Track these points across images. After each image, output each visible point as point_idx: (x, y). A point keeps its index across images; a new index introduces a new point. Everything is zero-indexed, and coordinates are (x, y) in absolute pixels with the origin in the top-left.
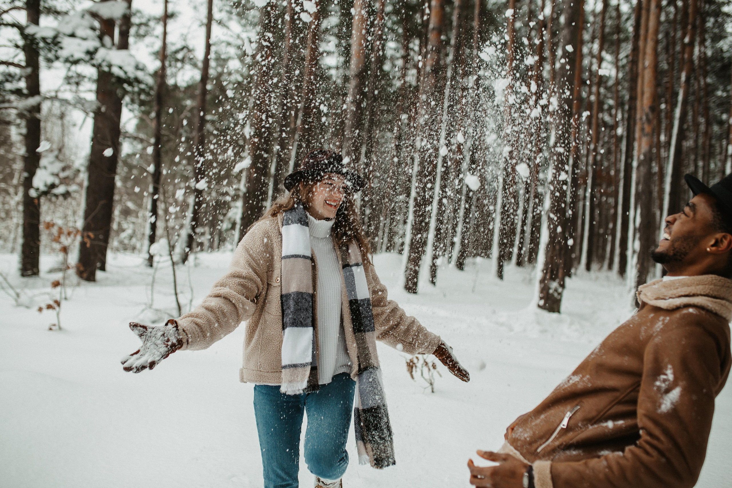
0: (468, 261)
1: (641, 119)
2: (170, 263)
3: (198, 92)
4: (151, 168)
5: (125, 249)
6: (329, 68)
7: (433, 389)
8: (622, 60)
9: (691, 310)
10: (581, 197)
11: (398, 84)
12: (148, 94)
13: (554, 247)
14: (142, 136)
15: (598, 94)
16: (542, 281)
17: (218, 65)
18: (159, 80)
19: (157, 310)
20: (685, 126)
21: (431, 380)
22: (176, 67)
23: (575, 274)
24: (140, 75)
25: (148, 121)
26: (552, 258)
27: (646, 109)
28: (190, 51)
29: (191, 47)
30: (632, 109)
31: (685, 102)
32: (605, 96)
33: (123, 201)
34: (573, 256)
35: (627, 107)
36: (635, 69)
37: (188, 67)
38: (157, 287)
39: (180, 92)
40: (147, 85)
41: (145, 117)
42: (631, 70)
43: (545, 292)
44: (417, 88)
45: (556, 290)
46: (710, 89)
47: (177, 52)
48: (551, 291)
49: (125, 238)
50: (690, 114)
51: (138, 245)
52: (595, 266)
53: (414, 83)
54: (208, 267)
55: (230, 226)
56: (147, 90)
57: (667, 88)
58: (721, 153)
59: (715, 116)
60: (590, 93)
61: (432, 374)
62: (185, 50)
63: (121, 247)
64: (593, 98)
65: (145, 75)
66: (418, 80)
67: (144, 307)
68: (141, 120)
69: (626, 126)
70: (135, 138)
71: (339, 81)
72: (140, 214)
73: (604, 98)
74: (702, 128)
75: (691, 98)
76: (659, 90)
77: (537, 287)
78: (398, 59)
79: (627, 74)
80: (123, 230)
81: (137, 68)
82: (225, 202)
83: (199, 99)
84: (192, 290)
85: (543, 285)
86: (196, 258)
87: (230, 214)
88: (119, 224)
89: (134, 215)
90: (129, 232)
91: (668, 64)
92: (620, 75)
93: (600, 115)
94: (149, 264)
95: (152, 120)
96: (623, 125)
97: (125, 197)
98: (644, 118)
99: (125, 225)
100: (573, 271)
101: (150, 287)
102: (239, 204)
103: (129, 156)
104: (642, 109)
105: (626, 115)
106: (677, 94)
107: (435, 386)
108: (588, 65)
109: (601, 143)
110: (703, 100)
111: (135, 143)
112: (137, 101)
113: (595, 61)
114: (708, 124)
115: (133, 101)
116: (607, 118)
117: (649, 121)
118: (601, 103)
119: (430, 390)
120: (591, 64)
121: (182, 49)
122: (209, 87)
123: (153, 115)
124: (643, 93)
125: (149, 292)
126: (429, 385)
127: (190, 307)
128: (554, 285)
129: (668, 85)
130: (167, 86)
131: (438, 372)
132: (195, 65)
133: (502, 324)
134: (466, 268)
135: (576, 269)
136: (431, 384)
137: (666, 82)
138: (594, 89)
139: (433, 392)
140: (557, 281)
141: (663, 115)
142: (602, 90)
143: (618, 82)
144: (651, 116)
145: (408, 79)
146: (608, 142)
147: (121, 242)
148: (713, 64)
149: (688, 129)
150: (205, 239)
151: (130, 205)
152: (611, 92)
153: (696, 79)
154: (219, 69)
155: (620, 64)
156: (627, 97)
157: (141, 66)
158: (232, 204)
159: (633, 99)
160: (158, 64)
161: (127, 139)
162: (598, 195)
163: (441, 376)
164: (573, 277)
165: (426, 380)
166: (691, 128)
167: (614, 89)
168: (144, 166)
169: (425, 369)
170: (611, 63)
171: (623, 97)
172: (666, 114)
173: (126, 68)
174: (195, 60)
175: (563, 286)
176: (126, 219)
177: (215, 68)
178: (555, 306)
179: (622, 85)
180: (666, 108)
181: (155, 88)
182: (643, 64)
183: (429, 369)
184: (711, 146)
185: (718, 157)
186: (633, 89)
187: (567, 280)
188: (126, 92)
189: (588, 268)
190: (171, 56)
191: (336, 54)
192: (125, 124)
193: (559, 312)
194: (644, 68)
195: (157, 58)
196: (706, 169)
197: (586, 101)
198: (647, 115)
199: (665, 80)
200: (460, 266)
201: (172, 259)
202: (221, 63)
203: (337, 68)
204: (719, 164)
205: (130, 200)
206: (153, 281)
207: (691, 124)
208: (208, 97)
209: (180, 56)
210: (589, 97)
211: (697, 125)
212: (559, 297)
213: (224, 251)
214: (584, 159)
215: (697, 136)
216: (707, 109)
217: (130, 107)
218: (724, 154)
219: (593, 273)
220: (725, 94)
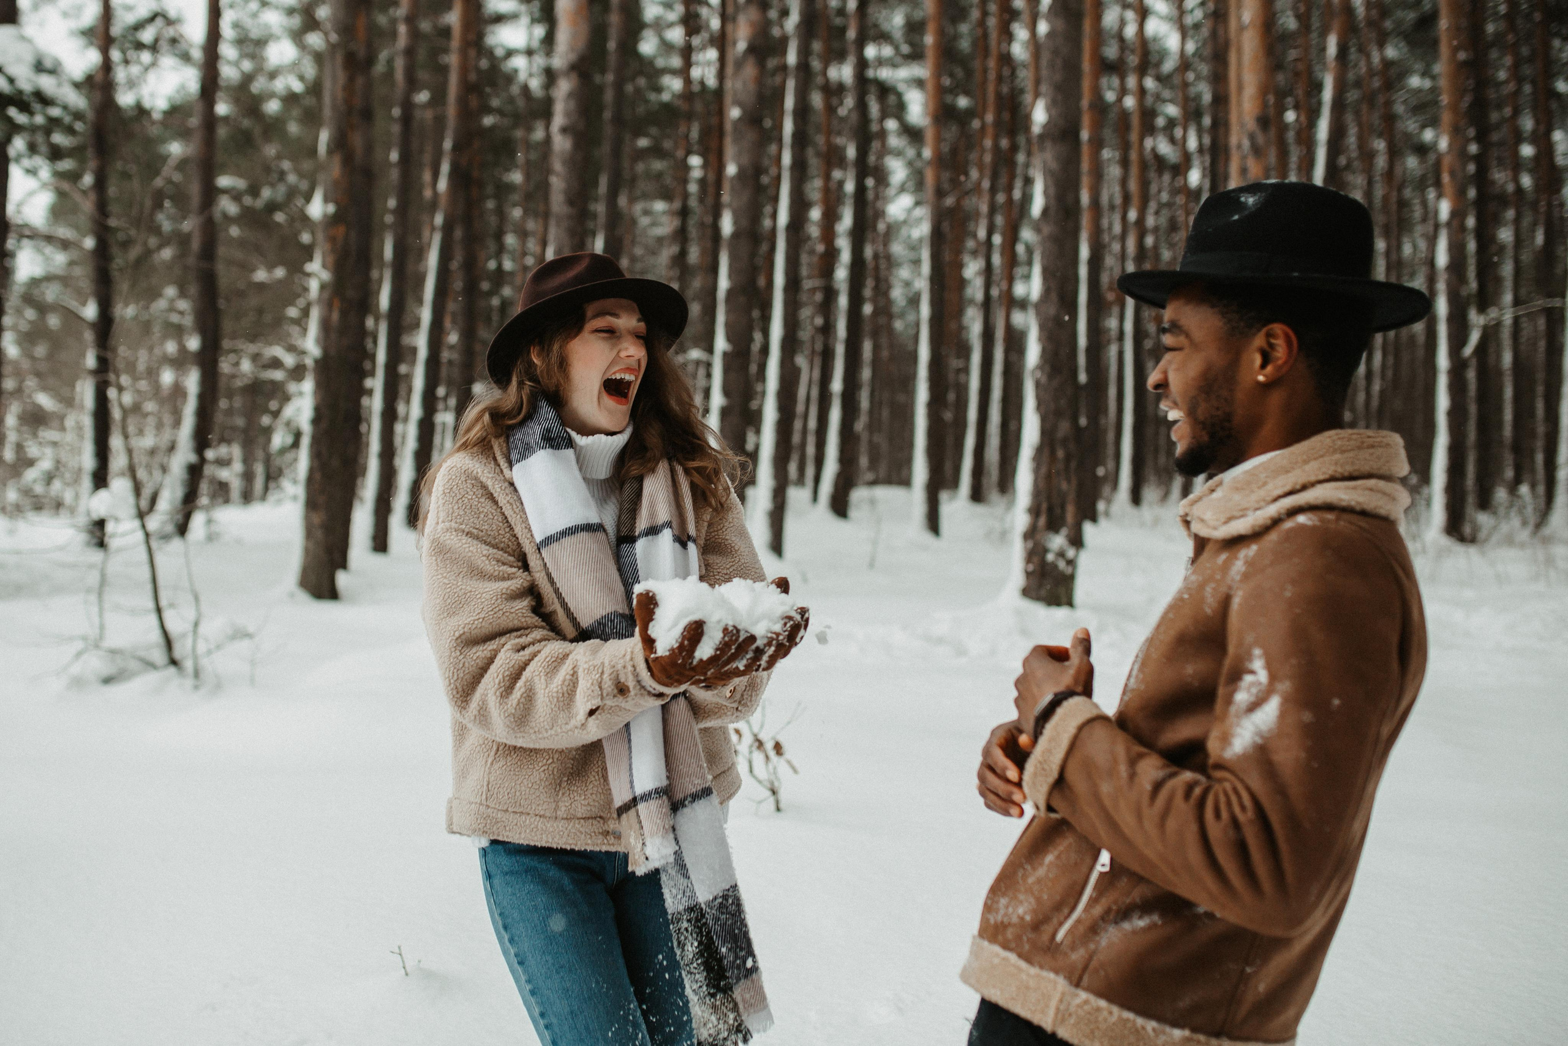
0: (859, 495)
1: (1239, 146)
2: (140, 535)
3: (194, 121)
4: (90, 311)
5: (38, 507)
6: (510, 53)
7: (777, 802)
8: (1192, 11)
9: (1301, 519)
10: (1114, 333)
11: (675, 84)
12: (70, 131)
13: (1053, 453)
14: (64, 232)
15: (1142, 91)
16: (1030, 534)
17: (243, 55)
18: (98, 96)
19: (113, 652)
20: (1342, 161)
21: (772, 783)
22: (139, 62)
23: (1107, 514)
24: (47, 83)
25: (77, 197)
26: (1049, 477)
27: (1251, 124)
28: (169, 22)
29: (172, 14)
30: (1220, 126)
31: (1339, 105)
32: (1158, 97)
33: (27, 391)
34: (1101, 472)
35: (1207, 121)
36: (1221, 32)
37: (168, 61)
38: (112, 597)
39: (153, 123)
40: (65, 108)
41: (66, 186)
42: (1214, 34)
43: (1036, 559)
44: (719, 93)
45: (1061, 554)
46: (1393, 72)
47: (139, 26)
48: (1050, 557)
49: (35, 481)
50: (1352, 133)
51: (68, 497)
52: (1150, 493)
53: (711, 82)
54: (239, 542)
55: (289, 440)
56: (67, 119)
57: (1297, 74)
58: (1424, 220)
59: (1408, 136)
60: (1123, 92)
61: (775, 768)
62: (159, 22)
63: (26, 503)
64: (1130, 102)
65: (59, 85)
66: (721, 75)
67: (79, 645)
68: (61, 194)
69: (1207, 164)
70: (49, 239)
71: (535, 84)
72: (70, 422)
73: (1155, 102)
74: (1381, 162)
75: (1352, 96)
76: (1281, 78)
77: (1017, 550)
78: (671, 25)
79: (1204, 44)
80: (31, 463)
81: (39, 67)
82: (273, 383)
83: (197, 138)
84: (197, 599)
85: (1030, 544)
86: (209, 521)
87: (289, 411)
88: (19, 448)
89: (55, 423)
90: (46, 465)
91: (1298, 17)
92: (1191, 47)
93: (1149, 143)
94: (95, 541)
95: (84, 192)
96: (1202, 162)
97: (31, 383)
98: (1246, 143)
99: (32, 450)
100: (1101, 506)
101: (93, 598)
102: (308, 386)
103: (35, 282)
104: (1242, 125)
105: (1207, 140)
106: (1319, 87)
107: (783, 795)
108: (1116, 27)
109: (1152, 206)
110: (1381, 99)
111: (49, 250)
112: (43, 148)
113: (1130, 15)
114: (1394, 153)
115: (32, 148)
116: (1164, 148)
117: (1257, 151)
118: (1148, 115)
119: (773, 807)
120: (1123, 23)
121: (152, 19)
122: (222, 108)
123: (88, 180)
124: (1240, 88)
125: (95, 609)
126: (769, 793)
127: (195, 641)
128: (1057, 541)
129: (1300, 66)
130: (118, 108)
131: (789, 762)
132: (186, 57)
133: (940, 641)
134: (853, 513)
135: (1109, 501)
136: (774, 792)
137: (1296, 60)
138: (1131, 81)
139: (778, 809)
140: (1064, 531)
141: (1291, 135)
142: (1150, 83)
143: (1185, 64)
144: (1260, 139)
145: (696, 73)
146: (1169, 205)
147: (27, 492)
148: (1400, 14)
149: (1348, 167)
150: (231, 475)
151: (44, 400)
152: (1172, 88)
153: (1362, 50)
154: (247, 65)
155: (1189, 20)
156: (1207, 98)
157: (48, 64)
158: (292, 387)
159: (1221, 100)
160: (93, 57)
161: (25, 242)
162: (1152, 328)
163: (795, 771)
164: (1103, 522)
165: (760, 782)
166: (1356, 164)
167: (1177, 80)
168: (73, 304)
169: (758, 757)
170: (1168, 19)
171: (1198, 97)
172: (1299, 133)
173: (13, 70)
174: (183, 46)
175: (1077, 541)
176: (35, 435)
177: (236, 64)
178: (1062, 591)
179: (1195, 70)
180: (1297, 120)
181: (90, 115)
182: (1239, 18)
183: (767, 757)
184: (1403, 204)
185: (1419, 229)
186: (1219, 79)
187: (1088, 529)
188: (15, 128)
189: (1136, 498)
190: (124, 37)
191: (525, 20)
192: (20, 205)
193: (1070, 604)
194: (1242, 28)
195: (91, 44)
196: (1394, 257)
197: (1115, 110)
198: (1252, 137)
199: (1293, 54)
200: (840, 506)
201: (143, 526)
202: (250, 49)
203: (529, 53)
204: (1422, 245)
205: (44, 389)
206: (103, 582)
207: (1354, 155)
208: (222, 132)
209: (147, 35)
210: (1120, 100)
211: (1368, 156)
212: (1069, 570)
213: (279, 502)
214: (1116, 247)
215: (1370, 183)
216: (1390, 119)
217: (26, 162)
218: (1431, 222)
219: (1149, 509)
220: (1427, 84)
